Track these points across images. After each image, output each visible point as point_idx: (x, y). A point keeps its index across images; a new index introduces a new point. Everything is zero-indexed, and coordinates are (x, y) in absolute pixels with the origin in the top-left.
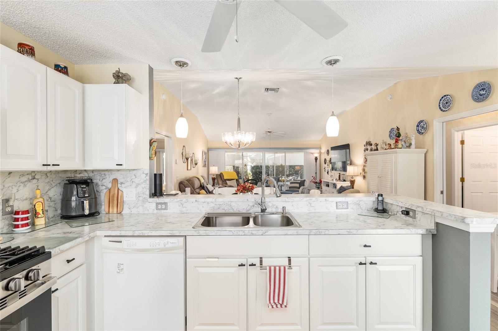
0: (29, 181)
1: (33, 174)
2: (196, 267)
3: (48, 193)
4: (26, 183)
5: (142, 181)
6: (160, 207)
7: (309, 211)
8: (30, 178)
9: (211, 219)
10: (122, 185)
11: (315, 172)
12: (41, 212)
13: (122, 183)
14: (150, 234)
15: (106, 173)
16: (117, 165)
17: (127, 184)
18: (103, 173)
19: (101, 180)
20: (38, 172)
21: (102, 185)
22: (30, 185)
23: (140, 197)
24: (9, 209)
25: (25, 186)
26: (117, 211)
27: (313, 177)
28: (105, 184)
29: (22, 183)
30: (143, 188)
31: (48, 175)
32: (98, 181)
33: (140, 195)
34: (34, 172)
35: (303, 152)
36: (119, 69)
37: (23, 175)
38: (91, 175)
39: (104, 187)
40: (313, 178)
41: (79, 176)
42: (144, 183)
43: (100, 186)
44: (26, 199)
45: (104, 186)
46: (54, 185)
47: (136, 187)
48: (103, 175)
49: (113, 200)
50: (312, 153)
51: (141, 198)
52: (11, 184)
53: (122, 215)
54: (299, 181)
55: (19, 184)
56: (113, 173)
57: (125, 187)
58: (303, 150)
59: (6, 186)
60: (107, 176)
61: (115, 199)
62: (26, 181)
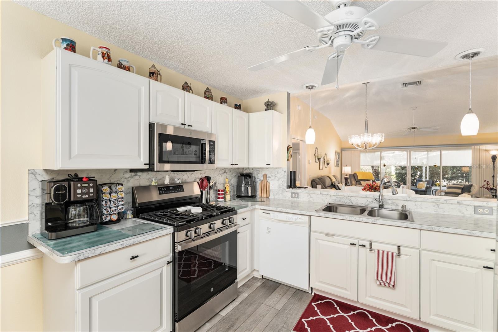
1: (225, 170)
2: (317, 239)
3: (231, 181)
4: (222, 175)
5: (282, 176)
6: (293, 195)
7: (436, 212)
8: (224, 172)
9: (332, 208)
10: (269, 178)
11: (492, 175)
12: (228, 192)
13: (269, 177)
14: (286, 211)
15: (260, 170)
16: (267, 165)
17: (273, 178)
18: (258, 170)
19: (257, 174)
20: (227, 168)
21: (257, 178)
22: (224, 176)
23: (280, 187)
24: (216, 188)
26: (266, 196)
27: (485, 181)
28: (259, 177)
30: (283, 181)
31: (231, 170)
32: (255, 175)
33: (280, 186)
34: (225, 168)
35: (471, 149)
36: (268, 99)
37: (221, 170)
38: (251, 171)
39: (259, 180)
40: (485, 183)
41: (245, 172)
42: (283, 178)
43: (256, 179)
44: (222, 184)
45: (259, 178)
46: (233, 176)
47: (278, 180)
48: (258, 172)
49: (264, 188)
50: (487, 151)
51: (281, 189)
53: (269, 199)
54: (462, 186)
55: (219, 175)
56: (264, 170)
57: (271, 180)
58: (470, 147)
60: (260, 172)
61: (265, 188)
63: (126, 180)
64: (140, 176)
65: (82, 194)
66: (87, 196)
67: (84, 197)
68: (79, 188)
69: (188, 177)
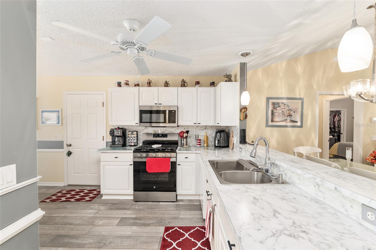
0: (204, 129)
1: (206, 127)
3: (212, 135)
5: (237, 133)
8: (205, 128)
10: (234, 134)
18: (231, 128)
22: (205, 131)
24: (197, 138)
25: (203, 131)
29: (202, 130)
30: (238, 138)
32: (230, 132)
33: (237, 141)
34: (206, 126)
37: (202, 127)
42: (238, 135)
44: (203, 136)
47: (236, 136)
49: (231, 142)
52: (198, 130)
55: (200, 130)
59: (197, 130)
62: (203, 129)
63: (142, 130)
64: (148, 129)
65: (117, 133)
66: (118, 135)
67: (117, 135)
68: (116, 132)
69: (175, 130)
